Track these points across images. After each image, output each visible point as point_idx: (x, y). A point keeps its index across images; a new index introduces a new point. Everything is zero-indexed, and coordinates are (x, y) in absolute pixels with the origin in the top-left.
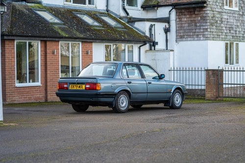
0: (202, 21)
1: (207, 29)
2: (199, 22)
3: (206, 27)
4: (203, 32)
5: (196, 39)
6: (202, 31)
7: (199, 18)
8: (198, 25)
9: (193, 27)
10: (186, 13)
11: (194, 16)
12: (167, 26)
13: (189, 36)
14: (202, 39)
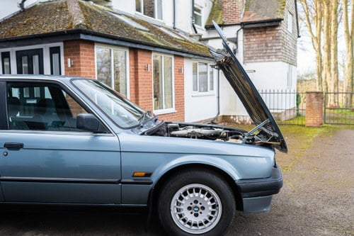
0: (274, 41)
1: (280, 49)
2: (271, 42)
3: (279, 47)
4: (276, 53)
5: (267, 60)
6: (274, 51)
7: (271, 38)
8: (269, 45)
9: (264, 48)
10: (255, 33)
11: (264, 36)
12: (235, 48)
13: (260, 57)
14: (274, 59)
